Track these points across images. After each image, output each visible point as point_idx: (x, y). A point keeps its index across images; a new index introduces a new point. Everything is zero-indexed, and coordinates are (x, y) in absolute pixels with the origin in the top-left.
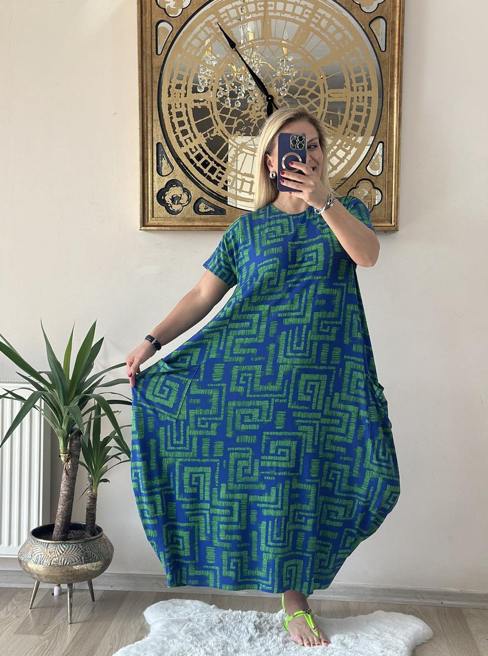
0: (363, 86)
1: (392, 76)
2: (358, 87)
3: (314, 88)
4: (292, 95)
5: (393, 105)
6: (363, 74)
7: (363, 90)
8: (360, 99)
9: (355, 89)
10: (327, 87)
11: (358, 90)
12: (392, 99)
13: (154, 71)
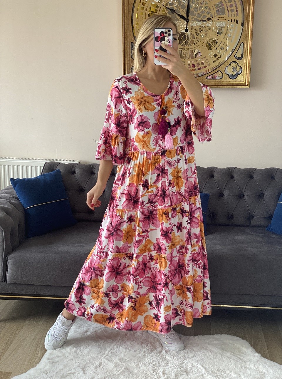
0: (234, 14)
1: (249, 10)
2: (231, 15)
3: (210, 15)
4: (198, 18)
5: (249, 24)
6: (234, 8)
7: (234, 16)
8: (233, 21)
9: (230, 16)
10: (216, 14)
11: (231, 16)
12: (248, 21)
13: (130, 5)
